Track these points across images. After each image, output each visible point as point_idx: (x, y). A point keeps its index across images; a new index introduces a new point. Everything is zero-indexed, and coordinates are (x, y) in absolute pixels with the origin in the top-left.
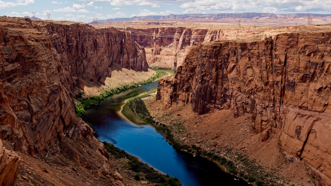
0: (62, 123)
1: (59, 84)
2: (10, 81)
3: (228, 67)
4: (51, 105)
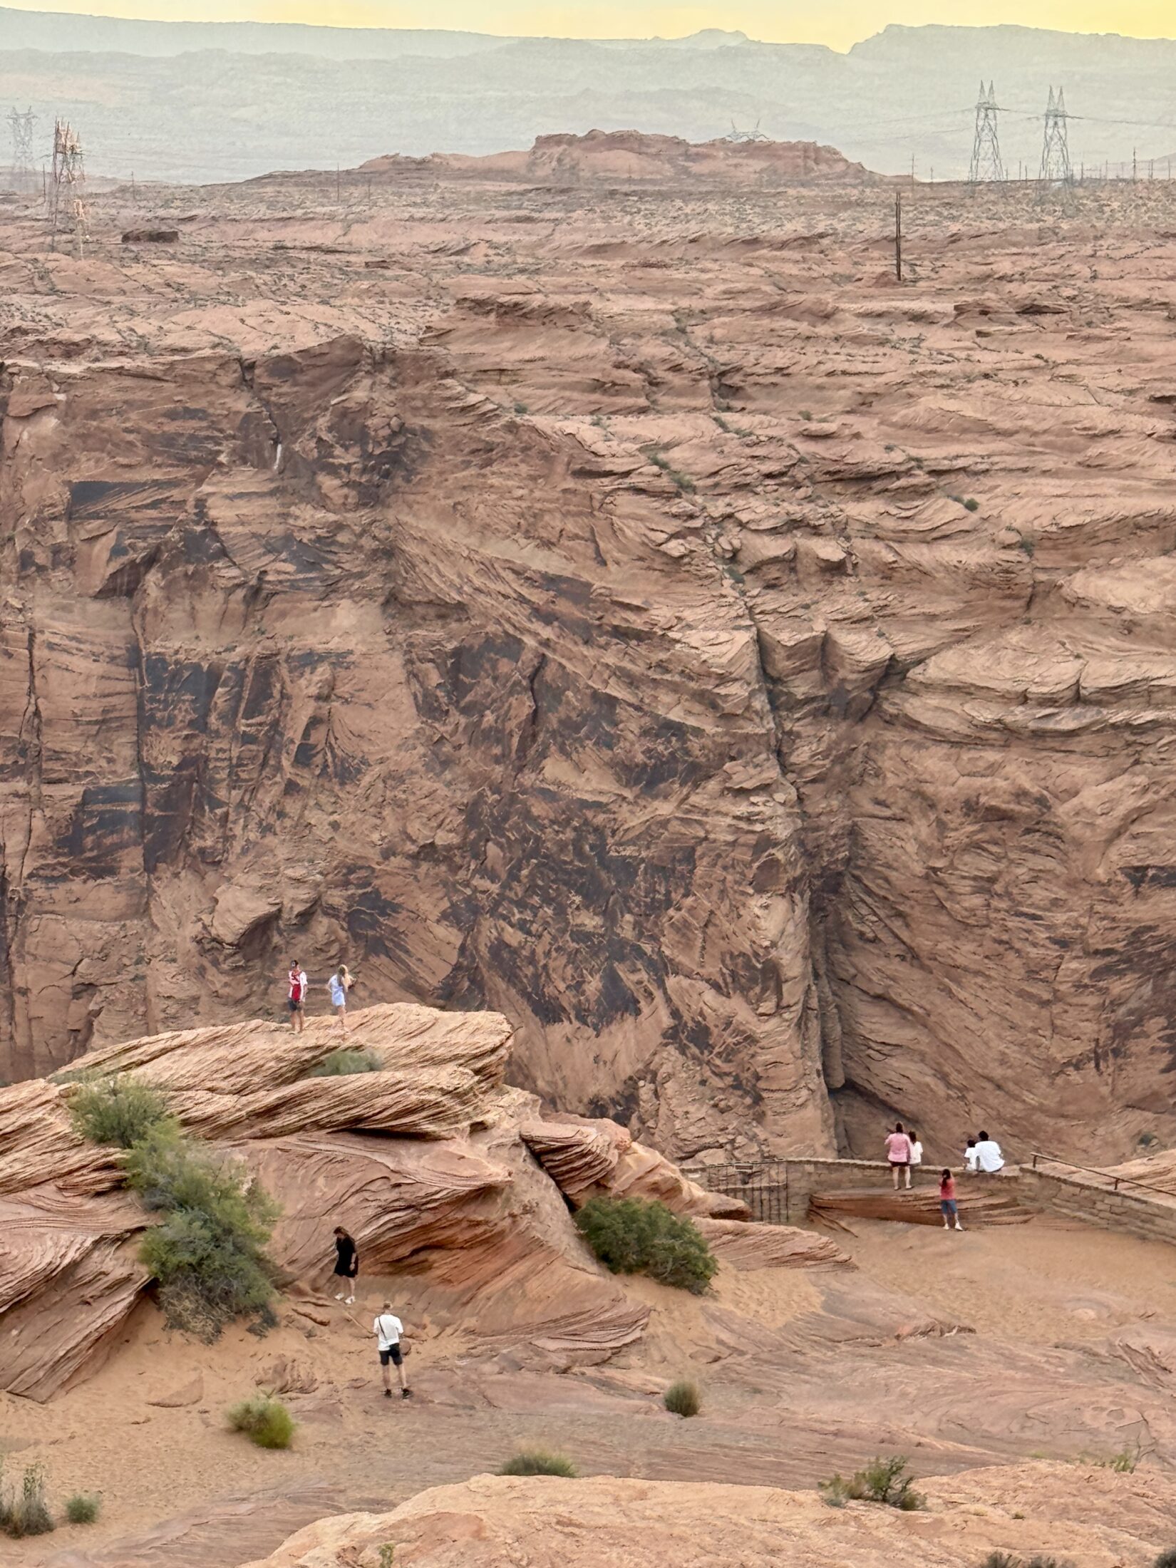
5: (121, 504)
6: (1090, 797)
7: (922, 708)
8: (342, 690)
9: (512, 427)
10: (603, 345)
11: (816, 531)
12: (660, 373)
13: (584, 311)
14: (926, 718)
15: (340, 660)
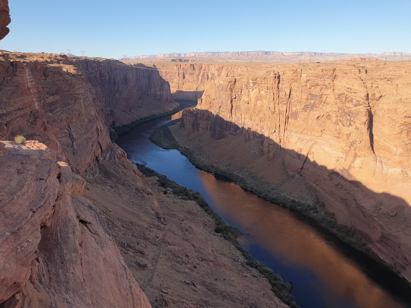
0: (99, 148)
1: (95, 114)
2: (51, 111)
3: (241, 99)
4: (89, 132)
5: (311, 81)
6: (401, 109)
8: (328, 97)
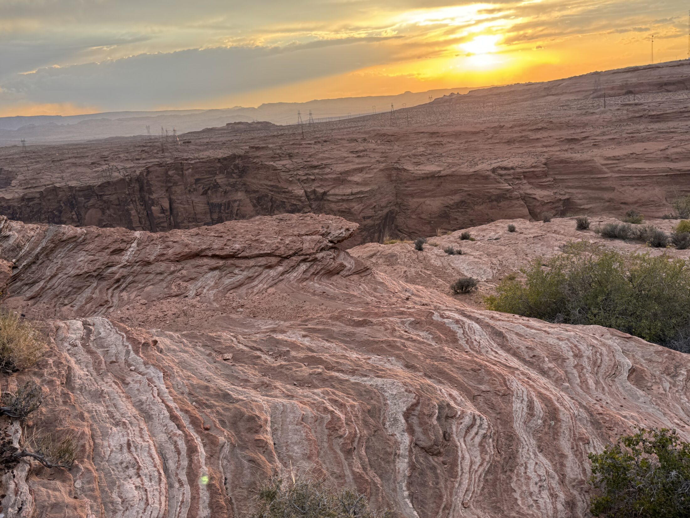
5: (203, 181)
6: (356, 208)
7: (330, 198)
8: (241, 204)
9: (262, 164)
10: (271, 152)
11: (310, 175)
12: (281, 155)
13: (267, 147)
14: (331, 199)
15: (240, 200)
